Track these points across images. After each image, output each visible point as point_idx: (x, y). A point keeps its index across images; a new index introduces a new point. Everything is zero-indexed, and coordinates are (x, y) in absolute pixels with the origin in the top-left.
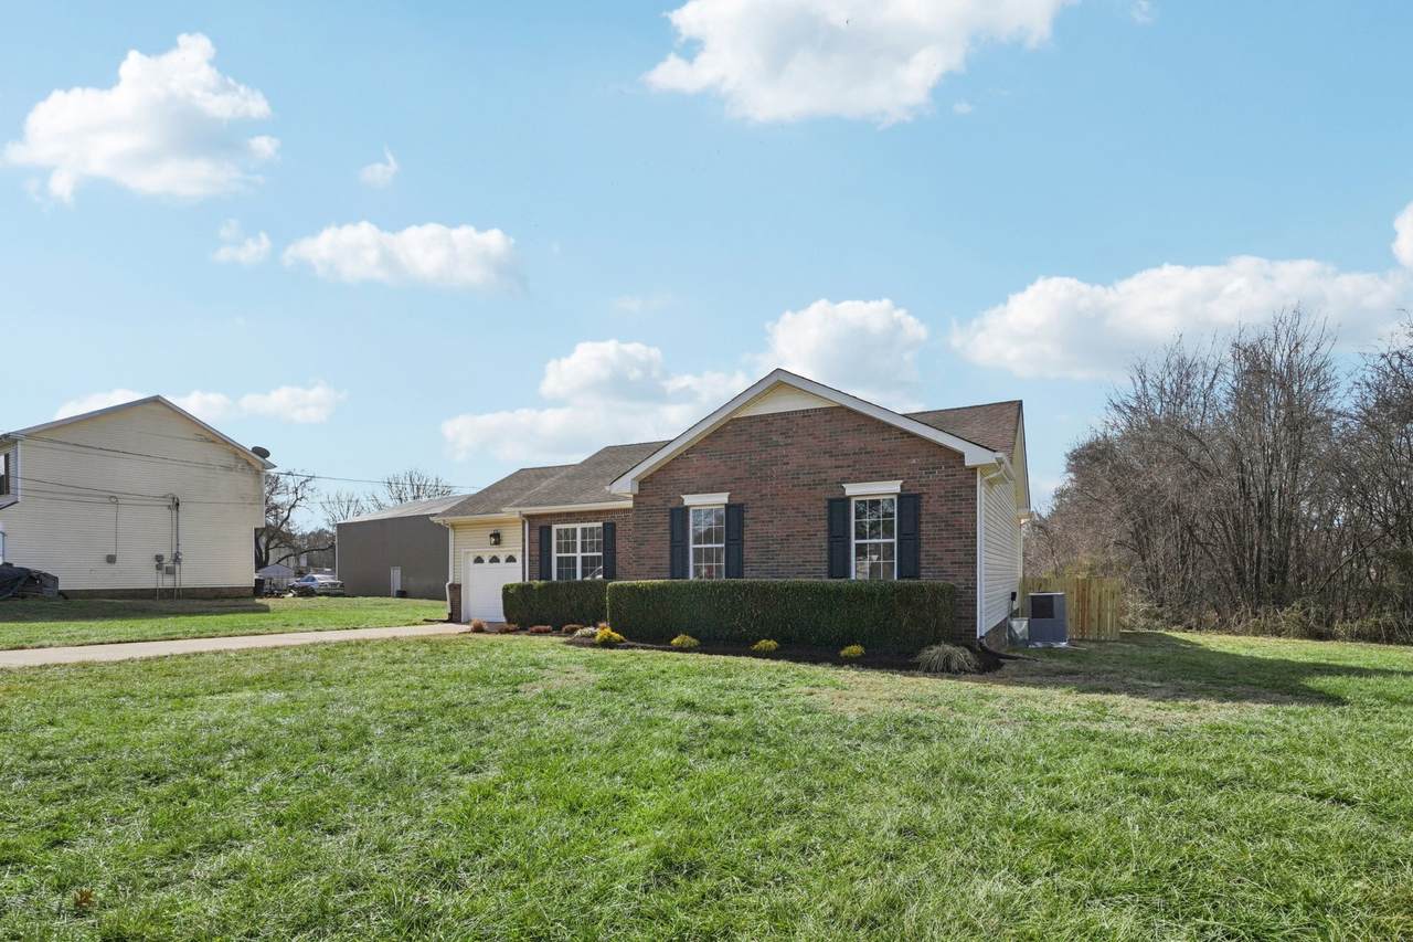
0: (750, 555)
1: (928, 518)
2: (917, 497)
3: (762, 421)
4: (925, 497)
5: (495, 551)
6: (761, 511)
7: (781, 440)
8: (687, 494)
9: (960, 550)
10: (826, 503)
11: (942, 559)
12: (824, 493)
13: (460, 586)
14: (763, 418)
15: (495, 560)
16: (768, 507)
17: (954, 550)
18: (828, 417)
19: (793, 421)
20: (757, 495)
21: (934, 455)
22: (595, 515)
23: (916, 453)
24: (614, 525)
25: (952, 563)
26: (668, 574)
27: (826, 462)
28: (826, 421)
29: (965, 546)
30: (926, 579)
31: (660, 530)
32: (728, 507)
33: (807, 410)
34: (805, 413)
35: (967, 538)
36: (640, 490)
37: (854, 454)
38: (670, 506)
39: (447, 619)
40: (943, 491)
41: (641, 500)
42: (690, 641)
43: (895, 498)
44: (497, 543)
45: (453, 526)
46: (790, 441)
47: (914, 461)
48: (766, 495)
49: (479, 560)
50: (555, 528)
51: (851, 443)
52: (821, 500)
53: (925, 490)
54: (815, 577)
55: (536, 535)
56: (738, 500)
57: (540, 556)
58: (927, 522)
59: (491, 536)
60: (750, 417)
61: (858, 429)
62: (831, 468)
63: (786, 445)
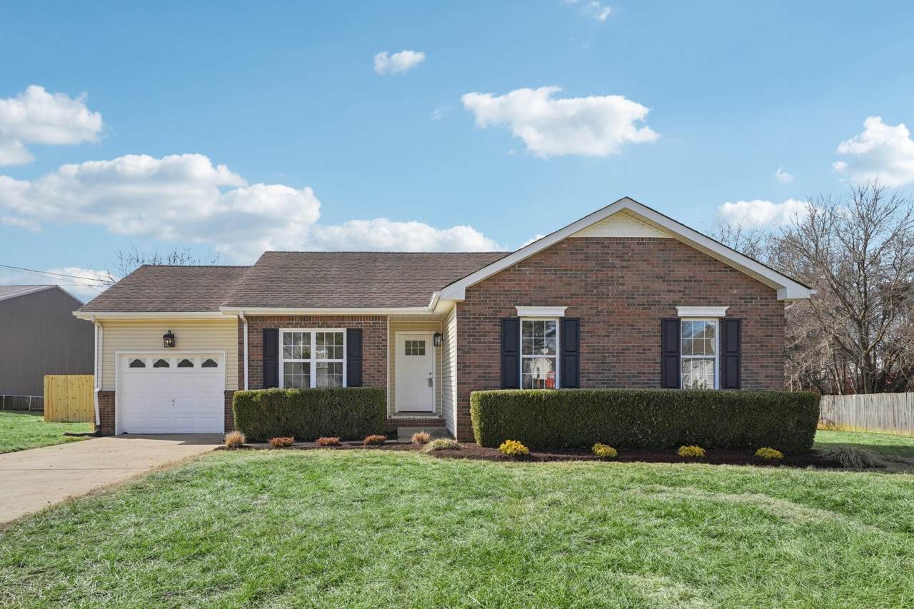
0: (585, 365)
1: (747, 339)
2: (739, 321)
3: (597, 243)
4: (745, 322)
5: (167, 354)
6: (598, 325)
7: (617, 262)
8: (520, 305)
9: (772, 366)
10: (659, 322)
11: (757, 373)
12: (657, 313)
13: (113, 393)
14: (598, 241)
15: (161, 364)
16: (604, 322)
17: (768, 366)
18: (661, 247)
19: (629, 247)
20: (594, 311)
21: (751, 288)
22: (339, 320)
23: (737, 285)
24: (360, 331)
25: (766, 377)
26: (498, 383)
27: (659, 286)
28: (660, 250)
29: (776, 363)
30: (746, 389)
31: (489, 339)
32: (563, 321)
33: (643, 238)
34: (641, 241)
35: (776, 356)
36: (466, 297)
37: (685, 281)
38: (500, 315)
39: (93, 431)
40: (758, 318)
41: (466, 308)
42: (612, 451)
43: (716, 325)
44: (172, 345)
45: (102, 323)
46: (625, 264)
47: (735, 292)
48: (602, 311)
49: (137, 364)
50: (282, 331)
51: (682, 271)
52: (654, 319)
53: (745, 316)
54: (648, 387)
55: (259, 338)
56: (575, 314)
57: (265, 361)
58: (746, 343)
59: (165, 336)
60: (587, 239)
61: (688, 260)
62: (664, 291)
63: (622, 267)
